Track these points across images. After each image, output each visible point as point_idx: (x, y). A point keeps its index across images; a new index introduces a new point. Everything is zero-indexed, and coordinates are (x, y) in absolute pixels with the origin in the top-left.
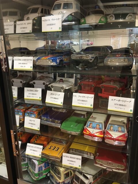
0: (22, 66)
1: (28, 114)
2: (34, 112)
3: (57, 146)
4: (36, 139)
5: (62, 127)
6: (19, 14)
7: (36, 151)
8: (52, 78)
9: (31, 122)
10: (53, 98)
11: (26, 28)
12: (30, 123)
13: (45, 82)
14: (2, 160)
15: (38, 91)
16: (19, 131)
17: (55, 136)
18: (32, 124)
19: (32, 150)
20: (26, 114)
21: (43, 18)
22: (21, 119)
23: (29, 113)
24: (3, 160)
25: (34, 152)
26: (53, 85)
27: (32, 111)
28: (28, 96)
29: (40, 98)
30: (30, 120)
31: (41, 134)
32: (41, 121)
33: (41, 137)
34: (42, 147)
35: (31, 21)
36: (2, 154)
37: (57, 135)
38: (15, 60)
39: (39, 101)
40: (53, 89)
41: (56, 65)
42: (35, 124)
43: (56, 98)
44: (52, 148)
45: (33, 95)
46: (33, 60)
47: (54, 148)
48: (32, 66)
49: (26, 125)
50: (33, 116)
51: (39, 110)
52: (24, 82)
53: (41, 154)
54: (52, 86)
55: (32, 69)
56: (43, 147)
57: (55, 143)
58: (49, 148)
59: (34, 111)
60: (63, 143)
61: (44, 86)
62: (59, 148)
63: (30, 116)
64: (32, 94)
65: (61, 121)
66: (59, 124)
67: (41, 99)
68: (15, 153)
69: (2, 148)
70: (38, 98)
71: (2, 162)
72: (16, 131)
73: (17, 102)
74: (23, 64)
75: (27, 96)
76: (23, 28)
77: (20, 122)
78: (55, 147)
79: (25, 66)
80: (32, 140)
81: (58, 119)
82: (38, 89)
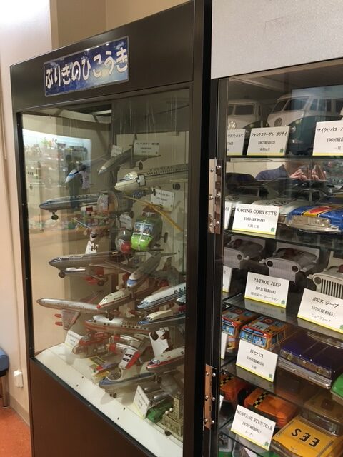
0: (252, 226)
1: (247, 336)
2: (263, 333)
3: (315, 434)
4: (258, 400)
5: (335, 389)
6: (256, 111)
7: (258, 431)
8: (315, 256)
9: (252, 356)
10: (318, 309)
11: (273, 143)
12: (250, 358)
13: (297, 265)
14: (171, 426)
15: (279, 285)
16: (223, 371)
17: (307, 406)
18: (255, 361)
19: (248, 425)
20: (243, 334)
21: (320, 125)
22: (230, 344)
23: (249, 334)
24: (173, 428)
25: (252, 431)
26: (322, 278)
27: (257, 329)
28: (255, 294)
29: (283, 302)
30: (252, 351)
31: (275, 391)
32: (278, 360)
33: (272, 398)
34: (273, 424)
35: (286, 129)
36: (172, 412)
37: (313, 403)
38: (238, 210)
39: (279, 310)
40: (319, 287)
41: (338, 233)
42: (263, 365)
43: (326, 312)
44: (301, 435)
45: (267, 294)
46: (280, 214)
47: (307, 438)
48: (275, 227)
49: (241, 362)
50: (260, 343)
51: (274, 330)
52: (246, 257)
53: (269, 442)
54: (318, 280)
55: (274, 233)
56: (276, 425)
57: (308, 424)
58: (292, 434)
59: (262, 330)
60: (330, 429)
61: (294, 273)
62: (318, 441)
63: (252, 341)
64: (265, 290)
65: (332, 372)
66: (326, 380)
67: (284, 306)
68: (208, 421)
69: (175, 399)
70: (279, 303)
71: (170, 431)
72: (218, 368)
73: (229, 304)
74: (254, 220)
75: (252, 293)
76: (266, 143)
77: (226, 349)
78: (309, 436)
79: (258, 227)
80: (248, 399)
81: (326, 366)
82: (280, 281)
